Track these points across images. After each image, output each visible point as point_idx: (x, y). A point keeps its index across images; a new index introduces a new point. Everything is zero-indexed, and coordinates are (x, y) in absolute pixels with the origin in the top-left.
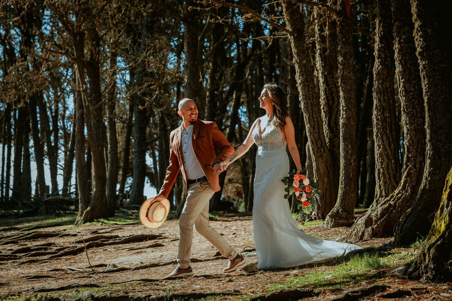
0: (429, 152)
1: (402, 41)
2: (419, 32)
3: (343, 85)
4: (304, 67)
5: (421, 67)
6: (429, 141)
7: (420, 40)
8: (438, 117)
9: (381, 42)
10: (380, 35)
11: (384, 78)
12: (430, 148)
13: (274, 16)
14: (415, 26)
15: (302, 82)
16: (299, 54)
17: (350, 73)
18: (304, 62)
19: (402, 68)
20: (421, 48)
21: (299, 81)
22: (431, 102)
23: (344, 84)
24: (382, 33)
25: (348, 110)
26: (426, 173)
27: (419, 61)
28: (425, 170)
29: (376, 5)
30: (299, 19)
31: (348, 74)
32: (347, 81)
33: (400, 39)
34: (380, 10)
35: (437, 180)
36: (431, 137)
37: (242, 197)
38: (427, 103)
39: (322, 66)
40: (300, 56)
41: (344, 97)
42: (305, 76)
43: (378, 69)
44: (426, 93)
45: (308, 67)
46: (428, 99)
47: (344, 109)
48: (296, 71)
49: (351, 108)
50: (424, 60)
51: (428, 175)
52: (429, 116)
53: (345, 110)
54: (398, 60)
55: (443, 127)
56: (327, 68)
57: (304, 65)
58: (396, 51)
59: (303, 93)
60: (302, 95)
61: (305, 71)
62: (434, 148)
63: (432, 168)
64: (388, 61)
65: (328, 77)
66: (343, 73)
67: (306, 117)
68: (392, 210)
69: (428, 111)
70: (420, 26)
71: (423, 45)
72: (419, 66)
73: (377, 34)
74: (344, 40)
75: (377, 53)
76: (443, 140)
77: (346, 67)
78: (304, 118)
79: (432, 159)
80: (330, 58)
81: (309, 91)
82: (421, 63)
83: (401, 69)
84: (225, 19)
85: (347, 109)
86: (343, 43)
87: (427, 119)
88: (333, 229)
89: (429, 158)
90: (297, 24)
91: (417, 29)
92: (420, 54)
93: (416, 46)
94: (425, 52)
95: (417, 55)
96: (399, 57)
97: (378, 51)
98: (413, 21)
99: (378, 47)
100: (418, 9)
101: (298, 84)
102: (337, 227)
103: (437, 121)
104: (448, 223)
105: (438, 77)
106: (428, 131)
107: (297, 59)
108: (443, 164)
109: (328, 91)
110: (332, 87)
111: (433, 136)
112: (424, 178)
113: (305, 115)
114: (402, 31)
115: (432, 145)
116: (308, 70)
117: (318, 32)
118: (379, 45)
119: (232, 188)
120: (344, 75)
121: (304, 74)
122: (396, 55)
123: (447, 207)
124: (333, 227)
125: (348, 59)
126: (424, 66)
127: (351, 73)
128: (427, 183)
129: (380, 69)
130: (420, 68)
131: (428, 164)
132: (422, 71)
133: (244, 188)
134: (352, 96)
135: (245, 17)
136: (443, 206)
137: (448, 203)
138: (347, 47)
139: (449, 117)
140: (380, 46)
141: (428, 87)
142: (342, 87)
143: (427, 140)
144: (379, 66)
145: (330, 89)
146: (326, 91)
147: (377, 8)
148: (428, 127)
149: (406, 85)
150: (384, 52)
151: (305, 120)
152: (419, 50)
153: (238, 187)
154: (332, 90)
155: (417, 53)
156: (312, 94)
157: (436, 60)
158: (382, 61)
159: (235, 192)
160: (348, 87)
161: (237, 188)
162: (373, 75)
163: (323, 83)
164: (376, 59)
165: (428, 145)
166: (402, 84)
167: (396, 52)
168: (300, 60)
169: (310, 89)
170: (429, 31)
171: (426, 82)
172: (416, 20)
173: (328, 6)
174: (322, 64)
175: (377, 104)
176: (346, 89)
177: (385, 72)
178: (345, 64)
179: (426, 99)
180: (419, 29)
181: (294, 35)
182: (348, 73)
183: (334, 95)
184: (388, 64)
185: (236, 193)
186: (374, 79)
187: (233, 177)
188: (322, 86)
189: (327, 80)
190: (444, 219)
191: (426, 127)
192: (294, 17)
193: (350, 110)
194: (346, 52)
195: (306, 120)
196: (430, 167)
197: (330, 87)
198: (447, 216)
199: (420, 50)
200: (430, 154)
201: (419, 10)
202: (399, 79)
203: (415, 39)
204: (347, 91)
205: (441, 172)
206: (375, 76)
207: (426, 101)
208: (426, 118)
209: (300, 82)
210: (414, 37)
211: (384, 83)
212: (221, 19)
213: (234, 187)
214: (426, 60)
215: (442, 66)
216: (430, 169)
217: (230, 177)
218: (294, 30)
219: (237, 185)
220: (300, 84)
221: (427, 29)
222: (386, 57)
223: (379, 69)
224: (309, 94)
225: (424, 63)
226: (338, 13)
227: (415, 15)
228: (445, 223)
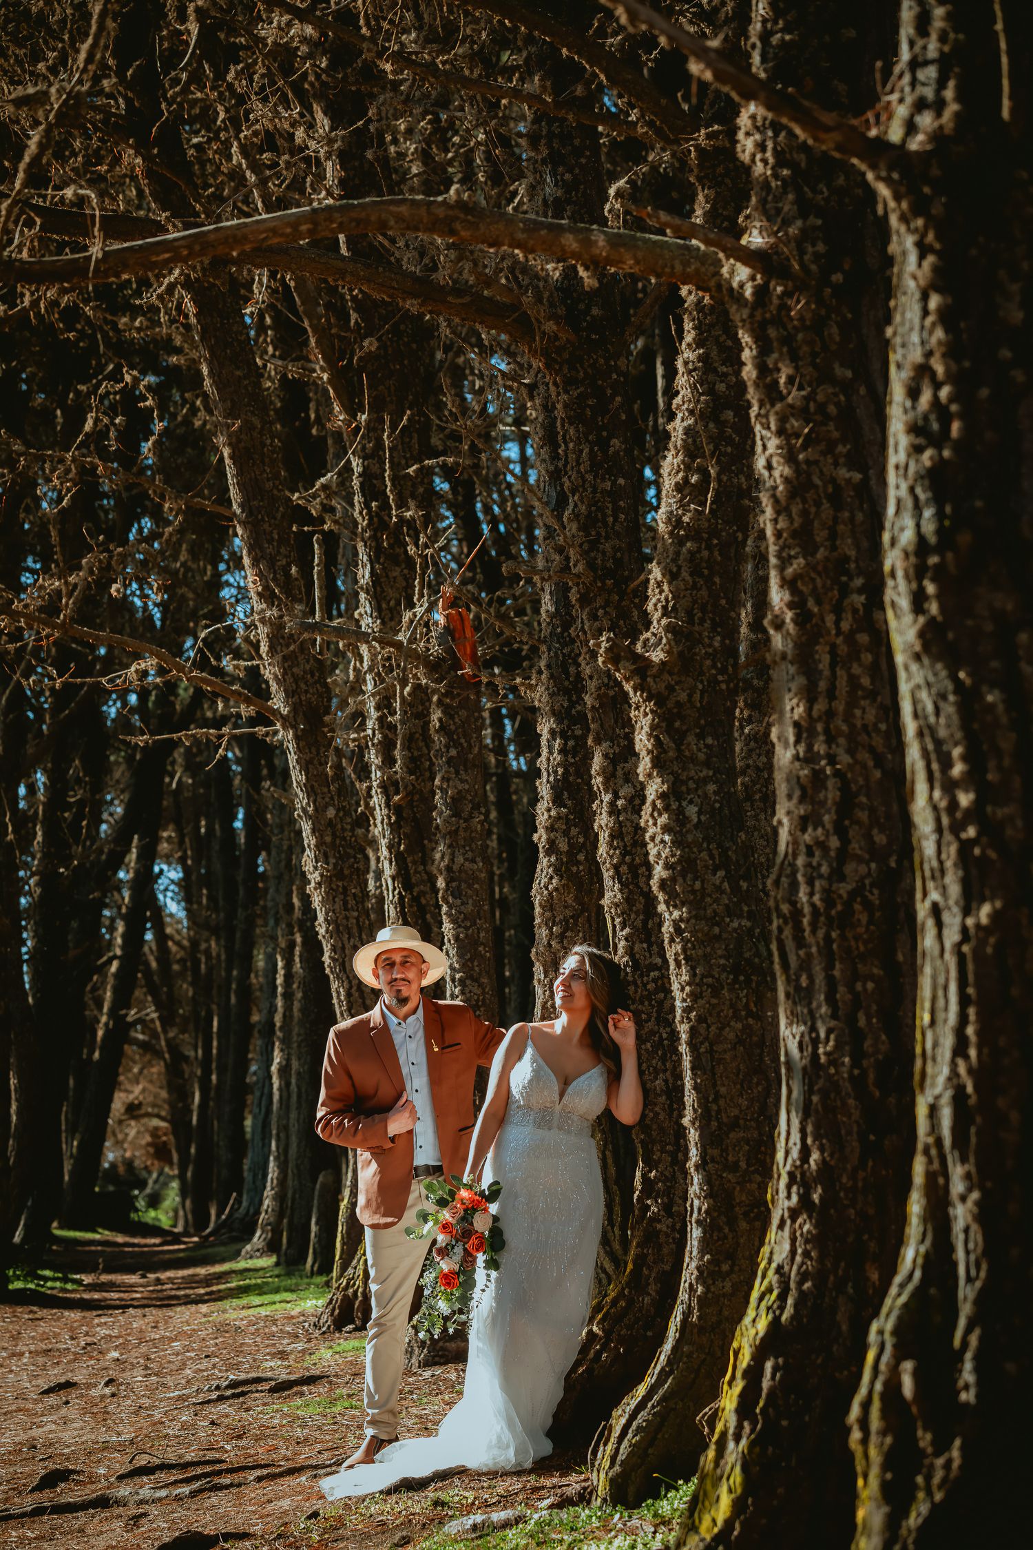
0: (696, 1202)
1: (620, 803)
2: (660, 815)
3: (450, 899)
4: (329, 831)
5: (667, 928)
6: (697, 1167)
7: (662, 841)
8: (723, 1090)
9: (557, 800)
10: (552, 779)
11: (566, 920)
12: (701, 1189)
13: (233, 659)
14: (647, 793)
15: (326, 880)
16: (312, 787)
17: (473, 861)
18: (331, 813)
19: (621, 890)
20: (667, 866)
21: (314, 877)
22: (702, 1043)
23: (454, 897)
24: (560, 771)
25: (468, 982)
26: (690, 1272)
27: (662, 908)
28: (687, 1260)
29: (539, 680)
30: (313, 675)
31: (467, 864)
32: (463, 886)
33: (616, 796)
34: (551, 695)
35: (724, 1295)
36: (703, 1156)
37: (171, 1164)
38: (689, 1043)
39: (390, 824)
40: (316, 795)
41: (457, 938)
42: (332, 861)
43: (547, 889)
44: (684, 1011)
45: (343, 829)
46: (693, 1032)
47: (457, 976)
48: (306, 843)
49: (480, 974)
50: (675, 906)
51: (697, 1279)
52: (696, 1087)
53: (460, 980)
54: (608, 865)
55: (741, 1122)
56: (407, 830)
57: (330, 823)
58: (604, 837)
59: (327, 914)
60: (326, 920)
61: (333, 842)
62: (713, 1191)
63: (707, 1257)
64: (578, 863)
65: (409, 860)
66: (452, 860)
67: (338, 993)
68: (599, 1353)
69: (692, 1069)
70: (662, 796)
71: (673, 856)
72: (660, 924)
73: (545, 774)
74: (453, 752)
75: (544, 837)
76: (743, 1165)
77: (462, 842)
78: (334, 994)
79: (710, 1228)
80: (416, 797)
81: (346, 909)
82: (667, 915)
83: (619, 896)
84: (71, 676)
85: (467, 978)
86: (450, 761)
87: (690, 1098)
88: (428, 1374)
89: (698, 1222)
90: (306, 692)
91: (654, 803)
92: (663, 884)
93: (652, 859)
94: (680, 880)
95: (655, 889)
96: (611, 857)
97: (550, 829)
98: (641, 778)
99: (546, 816)
100: (657, 738)
101: (313, 884)
102: (441, 1364)
103: (722, 1102)
104: (739, 1491)
105: (722, 961)
106: (693, 1135)
107: (308, 804)
108: (742, 1241)
109: (411, 906)
110: (423, 893)
111: (709, 1151)
112: (684, 1286)
113: (334, 985)
114: (620, 773)
115: (708, 1180)
116: (344, 839)
117: (374, 714)
118: (549, 810)
119: (138, 1132)
120: (455, 867)
121: (331, 854)
122: (602, 849)
123: (737, 1438)
124: (426, 1364)
125: (465, 815)
126: (676, 924)
127: (478, 859)
128: (695, 1303)
129: (556, 889)
130: (664, 930)
131: (695, 1243)
132: (672, 941)
133: (175, 1132)
134: (482, 935)
135: (137, 671)
136: (724, 1434)
137: (739, 1427)
138: (464, 777)
139: (760, 1088)
140: (553, 813)
141: (691, 994)
142: (450, 907)
143: (691, 1165)
144: (551, 878)
145: (416, 899)
146: (403, 907)
147: (540, 689)
148: (693, 1123)
149: (637, 947)
150: (566, 833)
151: (335, 1001)
152: (659, 872)
153: (157, 1129)
154: (423, 901)
155: (654, 883)
156: (357, 919)
157: (715, 906)
158: (562, 863)
159: (148, 1144)
160: (470, 907)
161: (155, 1132)
162: (533, 909)
163: (393, 878)
164: (541, 855)
165: (696, 1180)
166: (622, 943)
167: (601, 838)
168: (316, 810)
169: (352, 903)
170: (692, 811)
171: (685, 978)
172: (650, 776)
173: (401, 643)
174: (389, 818)
175: (546, 1003)
176: (460, 913)
177: (570, 899)
178: (457, 831)
179: (683, 1029)
180: (659, 804)
181: (294, 727)
182: (466, 859)
183: (428, 916)
184: (578, 872)
185: (151, 1150)
186: (538, 921)
187: (141, 1098)
188: (391, 888)
189: (407, 869)
190: (728, 1479)
191: (686, 1121)
192: (295, 670)
193: (475, 980)
194: (460, 792)
195: (340, 1001)
196: (702, 1252)
197: (416, 890)
198: (738, 1469)
199: (665, 874)
200: (700, 1210)
201: (658, 743)
202: (614, 926)
203: (647, 836)
204: (465, 919)
205: (736, 1268)
206: (538, 910)
207: (684, 1037)
208: (687, 1093)
209: (319, 879)
210: (644, 830)
211: (569, 934)
212: (60, 675)
213: (147, 1130)
214: (683, 904)
215: (735, 924)
216: (701, 1259)
217: (131, 1097)
218: (295, 709)
219: (156, 1122)
220: (319, 884)
221: (684, 804)
222: (574, 848)
223: (550, 887)
224: (347, 918)
225: (676, 914)
226: (434, 667)
227: (647, 759)
228: (730, 1491)
